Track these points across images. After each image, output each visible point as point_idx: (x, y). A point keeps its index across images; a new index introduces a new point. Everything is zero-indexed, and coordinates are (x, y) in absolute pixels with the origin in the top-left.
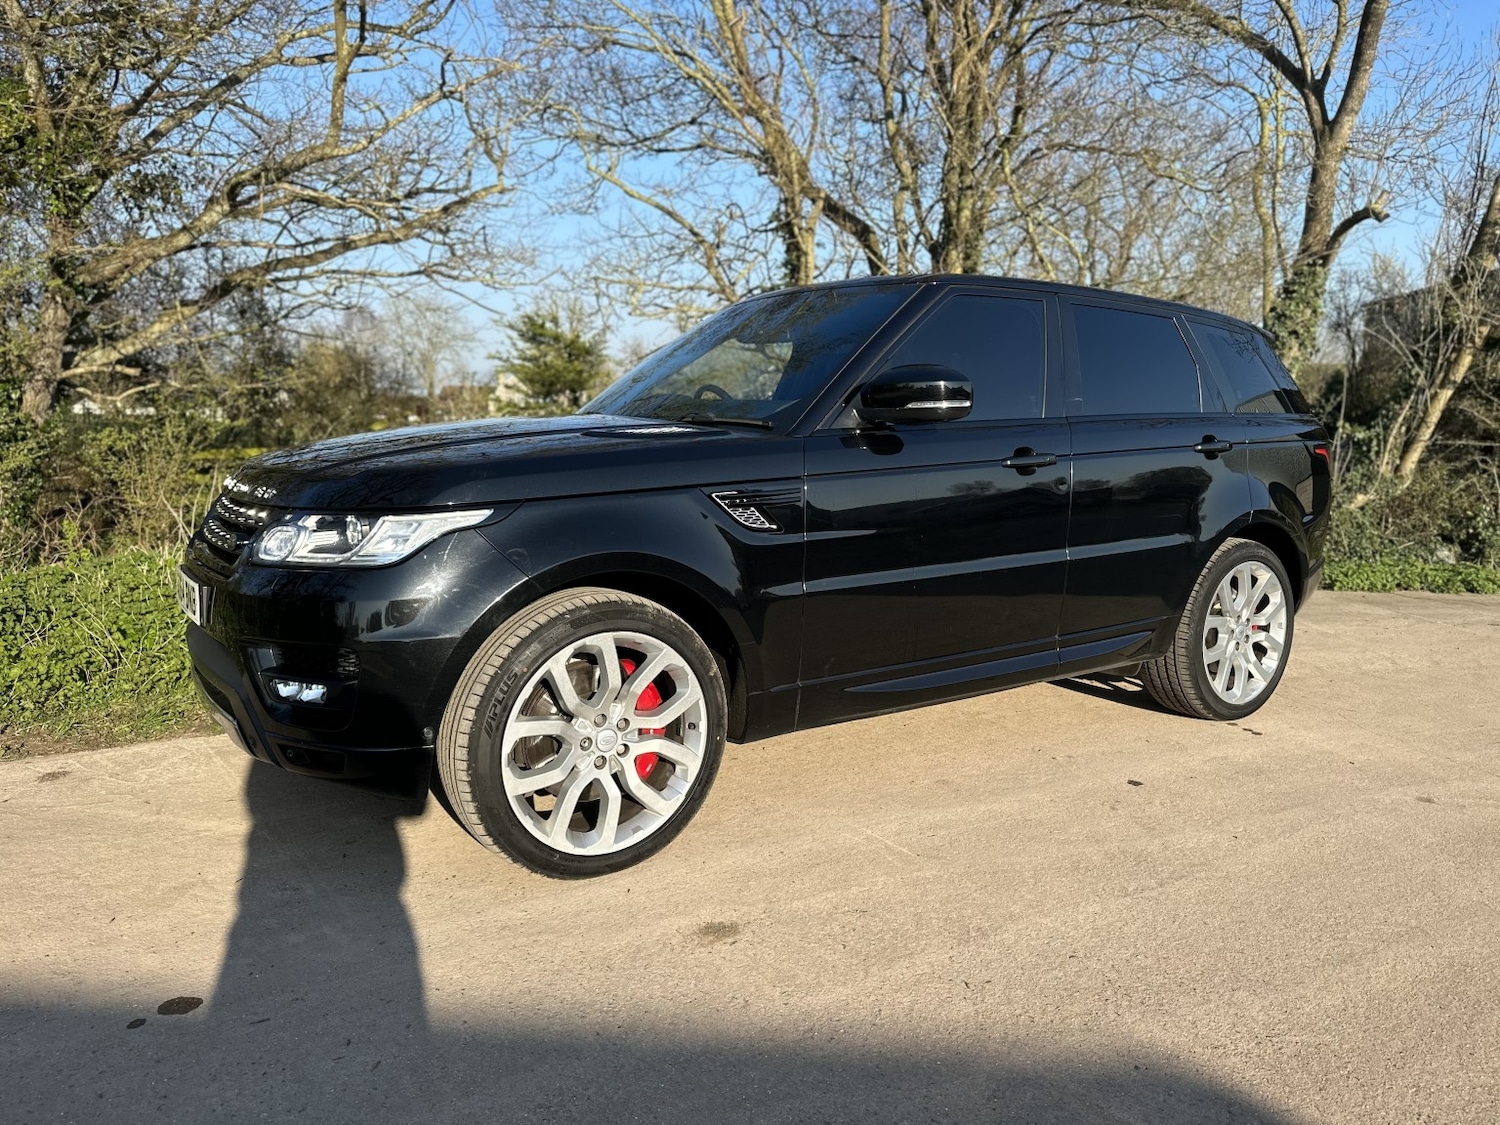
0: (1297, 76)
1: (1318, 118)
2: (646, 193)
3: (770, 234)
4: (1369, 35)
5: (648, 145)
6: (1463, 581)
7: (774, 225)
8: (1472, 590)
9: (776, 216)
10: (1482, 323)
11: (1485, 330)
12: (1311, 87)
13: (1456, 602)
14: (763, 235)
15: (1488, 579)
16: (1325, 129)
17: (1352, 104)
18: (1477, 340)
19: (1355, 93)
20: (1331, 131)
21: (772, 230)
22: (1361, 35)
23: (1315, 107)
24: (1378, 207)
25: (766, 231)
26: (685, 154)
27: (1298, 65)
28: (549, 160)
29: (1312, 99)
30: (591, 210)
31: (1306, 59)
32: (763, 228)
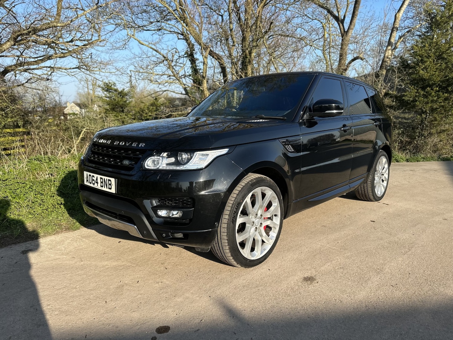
0: (337, 18)
1: (342, 30)
2: (147, 44)
3: (185, 58)
4: (357, 7)
5: (142, 28)
6: (395, 159)
7: (186, 55)
8: (397, 161)
9: (186, 53)
10: (384, 89)
11: (384, 91)
12: (340, 21)
13: (396, 165)
14: (183, 58)
15: (401, 158)
16: (344, 33)
17: (352, 27)
18: (383, 93)
19: (353, 24)
20: (346, 34)
21: (186, 57)
22: (355, 8)
23: (342, 27)
24: (361, 56)
25: (184, 57)
26: (154, 32)
27: (337, 15)
28: (111, 32)
29: (341, 25)
30: (124, 49)
31: (339, 13)
32: (183, 56)
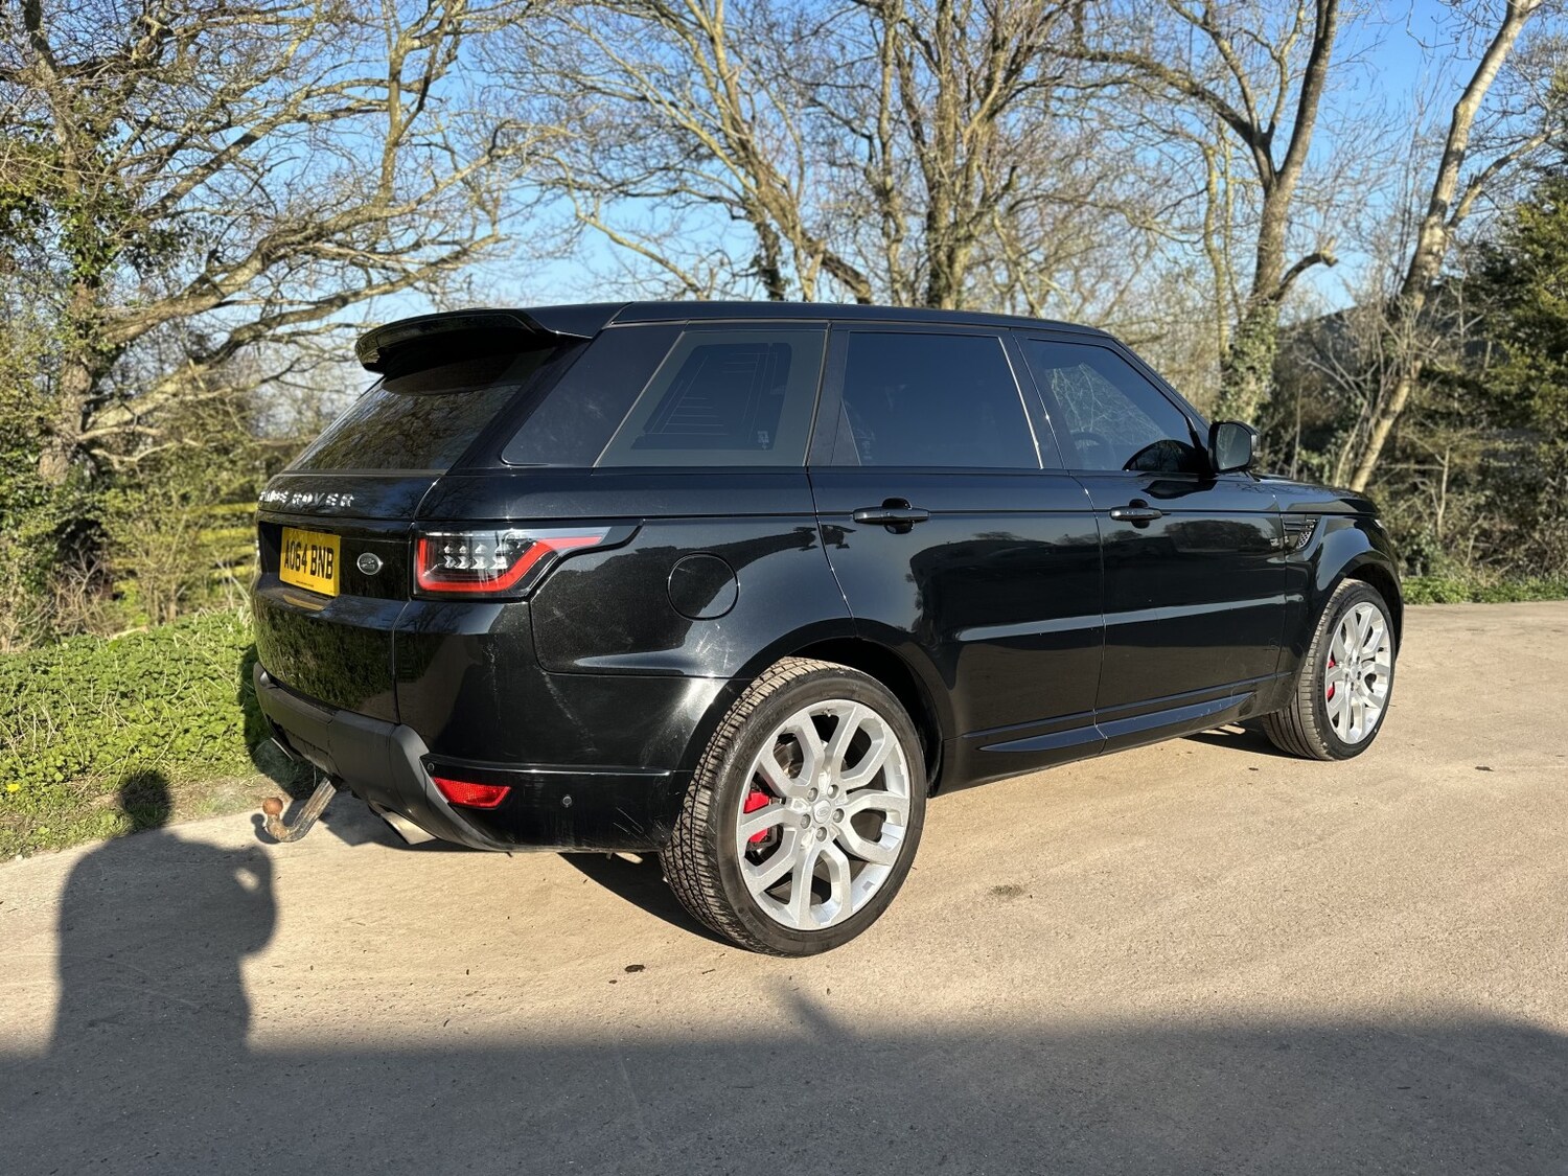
0: (1246, 130)
1: (1265, 169)
2: (635, 240)
3: (751, 278)
4: (1312, 94)
5: (622, 189)
6: (1431, 593)
7: (755, 270)
8: (1439, 600)
9: (756, 261)
10: (1417, 357)
11: (1419, 364)
12: (1257, 139)
13: (1430, 612)
14: (744, 279)
15: (1452, 590)
16: (1272, 181)
17: (1297, 157)
18: (1413, 371)
19: (1299, 146)
20: (1279, 180)
21: (753, 275)
22: (1305, 94)
23: (1263, 158)
24: (1327, 253)
25: (747, 276)
26: (657, 200)
27: (1246, 118)
28: (527, 206)
29: (1260, 153)
30: (566, 255)
31: (1254, 115)
32: (744, 273)
